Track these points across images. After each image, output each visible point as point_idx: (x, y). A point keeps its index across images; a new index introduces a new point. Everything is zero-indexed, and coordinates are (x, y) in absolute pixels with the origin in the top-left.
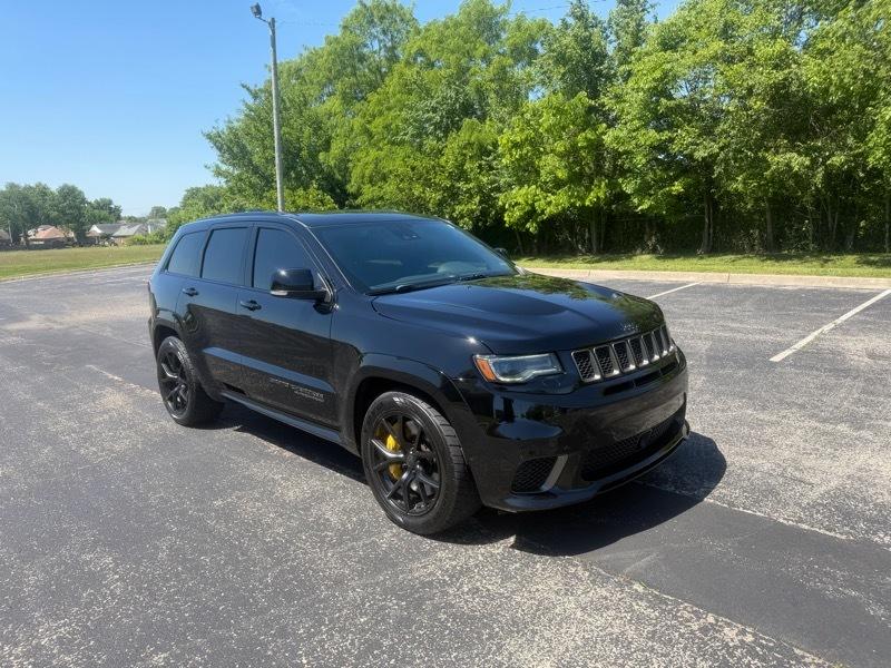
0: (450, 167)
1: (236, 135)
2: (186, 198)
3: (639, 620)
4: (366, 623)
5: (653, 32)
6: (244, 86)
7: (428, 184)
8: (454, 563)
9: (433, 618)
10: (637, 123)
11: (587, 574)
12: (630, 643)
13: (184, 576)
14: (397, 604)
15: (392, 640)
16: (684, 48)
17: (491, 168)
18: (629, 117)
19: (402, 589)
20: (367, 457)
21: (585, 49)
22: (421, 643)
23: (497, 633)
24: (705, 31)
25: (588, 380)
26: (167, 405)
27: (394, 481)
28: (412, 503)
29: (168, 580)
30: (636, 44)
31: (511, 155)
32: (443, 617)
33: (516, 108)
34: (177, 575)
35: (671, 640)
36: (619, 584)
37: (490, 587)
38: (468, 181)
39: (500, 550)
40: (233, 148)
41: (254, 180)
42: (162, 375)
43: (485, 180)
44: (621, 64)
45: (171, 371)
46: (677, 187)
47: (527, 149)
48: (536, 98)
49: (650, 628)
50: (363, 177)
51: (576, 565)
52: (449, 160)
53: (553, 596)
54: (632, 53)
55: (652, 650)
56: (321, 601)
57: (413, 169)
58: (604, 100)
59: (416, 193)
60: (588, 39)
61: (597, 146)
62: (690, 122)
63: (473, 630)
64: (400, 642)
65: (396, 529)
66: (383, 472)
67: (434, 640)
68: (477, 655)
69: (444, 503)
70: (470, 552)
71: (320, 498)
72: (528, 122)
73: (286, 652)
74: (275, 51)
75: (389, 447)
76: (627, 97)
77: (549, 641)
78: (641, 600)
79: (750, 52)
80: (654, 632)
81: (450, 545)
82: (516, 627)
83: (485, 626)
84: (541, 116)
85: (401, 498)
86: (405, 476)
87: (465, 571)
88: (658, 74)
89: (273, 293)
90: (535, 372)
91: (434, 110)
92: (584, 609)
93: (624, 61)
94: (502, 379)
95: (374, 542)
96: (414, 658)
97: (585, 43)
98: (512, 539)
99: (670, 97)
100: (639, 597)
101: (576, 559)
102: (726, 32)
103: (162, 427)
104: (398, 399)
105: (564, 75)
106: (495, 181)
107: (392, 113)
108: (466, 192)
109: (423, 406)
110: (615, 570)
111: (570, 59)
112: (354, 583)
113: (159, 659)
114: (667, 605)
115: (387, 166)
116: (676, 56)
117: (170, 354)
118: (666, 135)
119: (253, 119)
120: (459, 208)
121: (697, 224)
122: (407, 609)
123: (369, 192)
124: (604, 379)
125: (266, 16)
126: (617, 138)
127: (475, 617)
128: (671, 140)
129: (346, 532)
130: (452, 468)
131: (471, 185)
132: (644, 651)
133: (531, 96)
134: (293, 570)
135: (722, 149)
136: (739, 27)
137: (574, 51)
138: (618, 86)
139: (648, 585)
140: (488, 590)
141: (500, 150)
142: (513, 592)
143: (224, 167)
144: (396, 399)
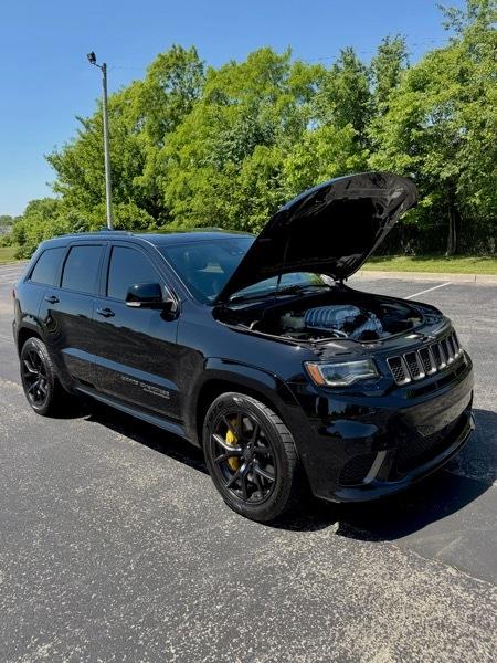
0: (245, 185)
1: (71, 158)
2: (29, 209)
3: (458, 604)
4: (222, 610)
5: (405, 76)
6: (78, 118)
7: (228, 198)
8: (290, 549)
9: (280, 604)
10: (394, 149)
11: (406, 558)
12: (455, 627)
13: (57, 564)
14: (246, 591)
15: (248, 628)
16: (430, 89)
17: (278, 186)
18: (388, 144)
19: (248, 576)
20: (208, 450)
21: (352, 89)
22: (272, 630)
23: (338, 619)
24: (445, 75)
25: (400, 383)
26: (28, 398)
27: (232, 472)
28: (249, 493)
29: (44, 568)
30: (393, 85)
31: (294, 175)
32: (288, 603)
33: (298, 136)
34: (51, 563)
35: (489, 624)
36: (435, 568)
37: (324, 572)
38: (259, 196)
39: (328, 536)
40: (69, 169)
41: (86, 194)
42: (24, 370)
43: (273, 195)
44: (381, 101)
45: (32, 367)
46: (428, 201)
47: (306, 170)
48: (313, 128)
49: (469, 612)
50: (175, 193)
51: (395, 548)
52: (244, 179)
53: (380, 580)
54: (388, 93)
55: (475, 635)
56: (180, 588)
57: (215, 186)
58: (368, 130)
59: (218, 206)
60: (355, 81)
61: (362, 167)
62: (436, 148)
63: (315, 616)
64: (254, 631)
65: (235, 516)
66: (223, 465)
67: (283, 626)
68: (324, 642)
69: (279, 495)
70: (302, 538)
71: (166, 485)
72: (307, 149)
73: (155, 641)
74: (106, 90)
75: (228, 441)
76: (386, 128)
77: (383, 626)
78: (457, 583)
79: (481, 93)
80: (473, 616)
81: (284, 532)
82: (353, 612)
83: (327, 612)
84: (317, 144)
85: (239, 488)
86: (243, 468)
87: (301, 557)
88: (409, 110)
89: (129, 304)
90: (357, 377)
91: (232, 139)
92: (409, 594)
93: (383, 99)
94: (329, 383)
95: (217, 528)
96: (268, 646)
97: (353, 84)
98: (336, 525)
99: (420, 129)
100: (454, 581)
101: (394, 544)
102: (462, 77)
103: (25, 418)
104: (237, 398)
105: (336, 109)
106: (281, 197)
107: (198, 142)
108: (258, 205)
109: (260, 406)
110: (428, 553)
111: (341, 98)
112: (205, 570)
113: (43, 650)
114: (480, 588)
115: (193, 185)
116: (423, 95)
117: (33, 353)
118: (417, 159)
119: (86, 145)
120: (252, 218)
121: (443, 231)
122: (256, 594)
123: (179, 205)
124: (413, 382)
125: (99, 62)
126: (378, 161)
127: (315, 603)
128: (422, 163)
129: (192, 519)
130: (287, 464)
131: (262, 199)
132: (468, 636)
133: (309, 127)
134: (152, 556)
135: (462, 170)
136: (472, 73)
137: (344, 91)
138: (378, 120)
139: (460, 569)
140: (323, 575)
141: (285, 171)
142: (345, 577)
143: (61, 185)
144: (235, 399)
